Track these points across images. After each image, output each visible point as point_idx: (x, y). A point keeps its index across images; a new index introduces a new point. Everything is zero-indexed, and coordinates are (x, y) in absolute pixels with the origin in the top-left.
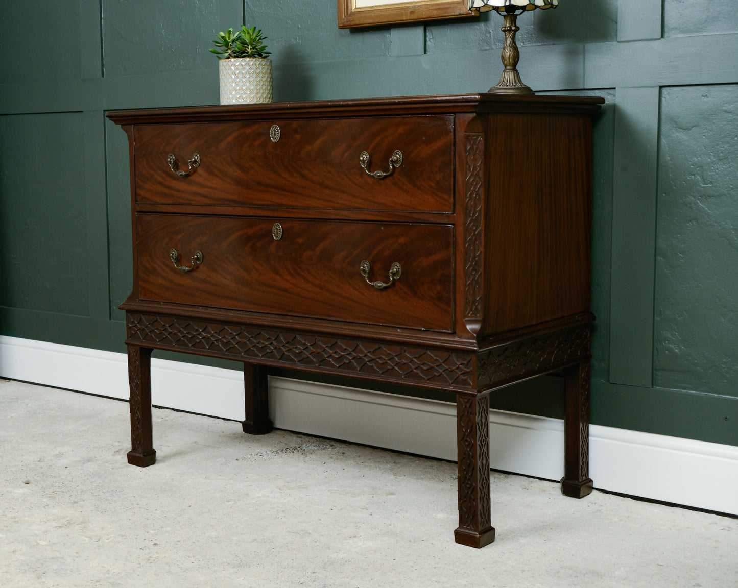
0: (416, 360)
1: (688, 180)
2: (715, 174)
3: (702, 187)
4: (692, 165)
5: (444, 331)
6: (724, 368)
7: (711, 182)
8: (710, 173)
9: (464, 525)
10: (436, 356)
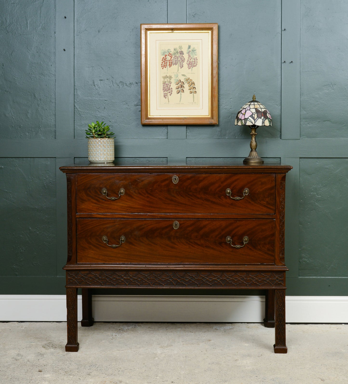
0: (255, 278)
1: (311, 194)
2: (322, 192)
3: (317, 197)
4: (313, 188)
5: (271, 264)
6: (327, 266)
7: (320, 195)
8: (320, 192)
9: (279, 345)
10: (265, 275)
